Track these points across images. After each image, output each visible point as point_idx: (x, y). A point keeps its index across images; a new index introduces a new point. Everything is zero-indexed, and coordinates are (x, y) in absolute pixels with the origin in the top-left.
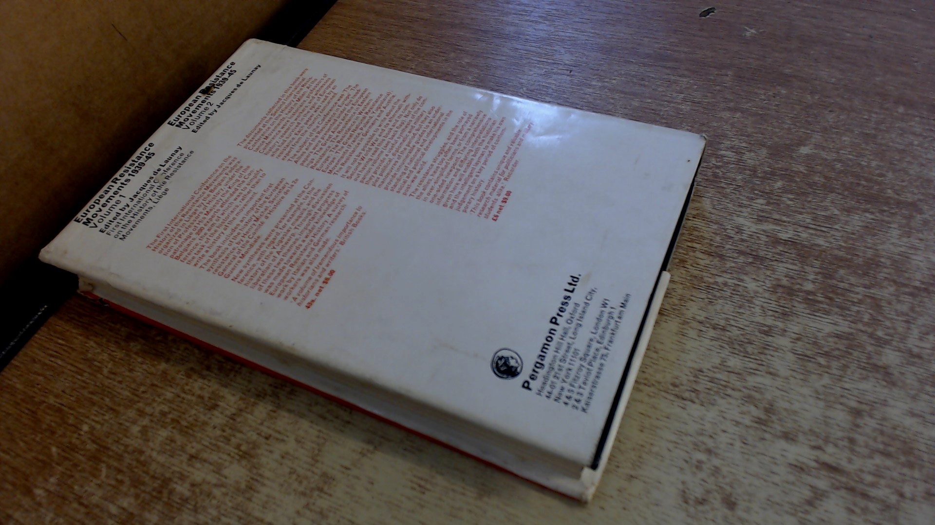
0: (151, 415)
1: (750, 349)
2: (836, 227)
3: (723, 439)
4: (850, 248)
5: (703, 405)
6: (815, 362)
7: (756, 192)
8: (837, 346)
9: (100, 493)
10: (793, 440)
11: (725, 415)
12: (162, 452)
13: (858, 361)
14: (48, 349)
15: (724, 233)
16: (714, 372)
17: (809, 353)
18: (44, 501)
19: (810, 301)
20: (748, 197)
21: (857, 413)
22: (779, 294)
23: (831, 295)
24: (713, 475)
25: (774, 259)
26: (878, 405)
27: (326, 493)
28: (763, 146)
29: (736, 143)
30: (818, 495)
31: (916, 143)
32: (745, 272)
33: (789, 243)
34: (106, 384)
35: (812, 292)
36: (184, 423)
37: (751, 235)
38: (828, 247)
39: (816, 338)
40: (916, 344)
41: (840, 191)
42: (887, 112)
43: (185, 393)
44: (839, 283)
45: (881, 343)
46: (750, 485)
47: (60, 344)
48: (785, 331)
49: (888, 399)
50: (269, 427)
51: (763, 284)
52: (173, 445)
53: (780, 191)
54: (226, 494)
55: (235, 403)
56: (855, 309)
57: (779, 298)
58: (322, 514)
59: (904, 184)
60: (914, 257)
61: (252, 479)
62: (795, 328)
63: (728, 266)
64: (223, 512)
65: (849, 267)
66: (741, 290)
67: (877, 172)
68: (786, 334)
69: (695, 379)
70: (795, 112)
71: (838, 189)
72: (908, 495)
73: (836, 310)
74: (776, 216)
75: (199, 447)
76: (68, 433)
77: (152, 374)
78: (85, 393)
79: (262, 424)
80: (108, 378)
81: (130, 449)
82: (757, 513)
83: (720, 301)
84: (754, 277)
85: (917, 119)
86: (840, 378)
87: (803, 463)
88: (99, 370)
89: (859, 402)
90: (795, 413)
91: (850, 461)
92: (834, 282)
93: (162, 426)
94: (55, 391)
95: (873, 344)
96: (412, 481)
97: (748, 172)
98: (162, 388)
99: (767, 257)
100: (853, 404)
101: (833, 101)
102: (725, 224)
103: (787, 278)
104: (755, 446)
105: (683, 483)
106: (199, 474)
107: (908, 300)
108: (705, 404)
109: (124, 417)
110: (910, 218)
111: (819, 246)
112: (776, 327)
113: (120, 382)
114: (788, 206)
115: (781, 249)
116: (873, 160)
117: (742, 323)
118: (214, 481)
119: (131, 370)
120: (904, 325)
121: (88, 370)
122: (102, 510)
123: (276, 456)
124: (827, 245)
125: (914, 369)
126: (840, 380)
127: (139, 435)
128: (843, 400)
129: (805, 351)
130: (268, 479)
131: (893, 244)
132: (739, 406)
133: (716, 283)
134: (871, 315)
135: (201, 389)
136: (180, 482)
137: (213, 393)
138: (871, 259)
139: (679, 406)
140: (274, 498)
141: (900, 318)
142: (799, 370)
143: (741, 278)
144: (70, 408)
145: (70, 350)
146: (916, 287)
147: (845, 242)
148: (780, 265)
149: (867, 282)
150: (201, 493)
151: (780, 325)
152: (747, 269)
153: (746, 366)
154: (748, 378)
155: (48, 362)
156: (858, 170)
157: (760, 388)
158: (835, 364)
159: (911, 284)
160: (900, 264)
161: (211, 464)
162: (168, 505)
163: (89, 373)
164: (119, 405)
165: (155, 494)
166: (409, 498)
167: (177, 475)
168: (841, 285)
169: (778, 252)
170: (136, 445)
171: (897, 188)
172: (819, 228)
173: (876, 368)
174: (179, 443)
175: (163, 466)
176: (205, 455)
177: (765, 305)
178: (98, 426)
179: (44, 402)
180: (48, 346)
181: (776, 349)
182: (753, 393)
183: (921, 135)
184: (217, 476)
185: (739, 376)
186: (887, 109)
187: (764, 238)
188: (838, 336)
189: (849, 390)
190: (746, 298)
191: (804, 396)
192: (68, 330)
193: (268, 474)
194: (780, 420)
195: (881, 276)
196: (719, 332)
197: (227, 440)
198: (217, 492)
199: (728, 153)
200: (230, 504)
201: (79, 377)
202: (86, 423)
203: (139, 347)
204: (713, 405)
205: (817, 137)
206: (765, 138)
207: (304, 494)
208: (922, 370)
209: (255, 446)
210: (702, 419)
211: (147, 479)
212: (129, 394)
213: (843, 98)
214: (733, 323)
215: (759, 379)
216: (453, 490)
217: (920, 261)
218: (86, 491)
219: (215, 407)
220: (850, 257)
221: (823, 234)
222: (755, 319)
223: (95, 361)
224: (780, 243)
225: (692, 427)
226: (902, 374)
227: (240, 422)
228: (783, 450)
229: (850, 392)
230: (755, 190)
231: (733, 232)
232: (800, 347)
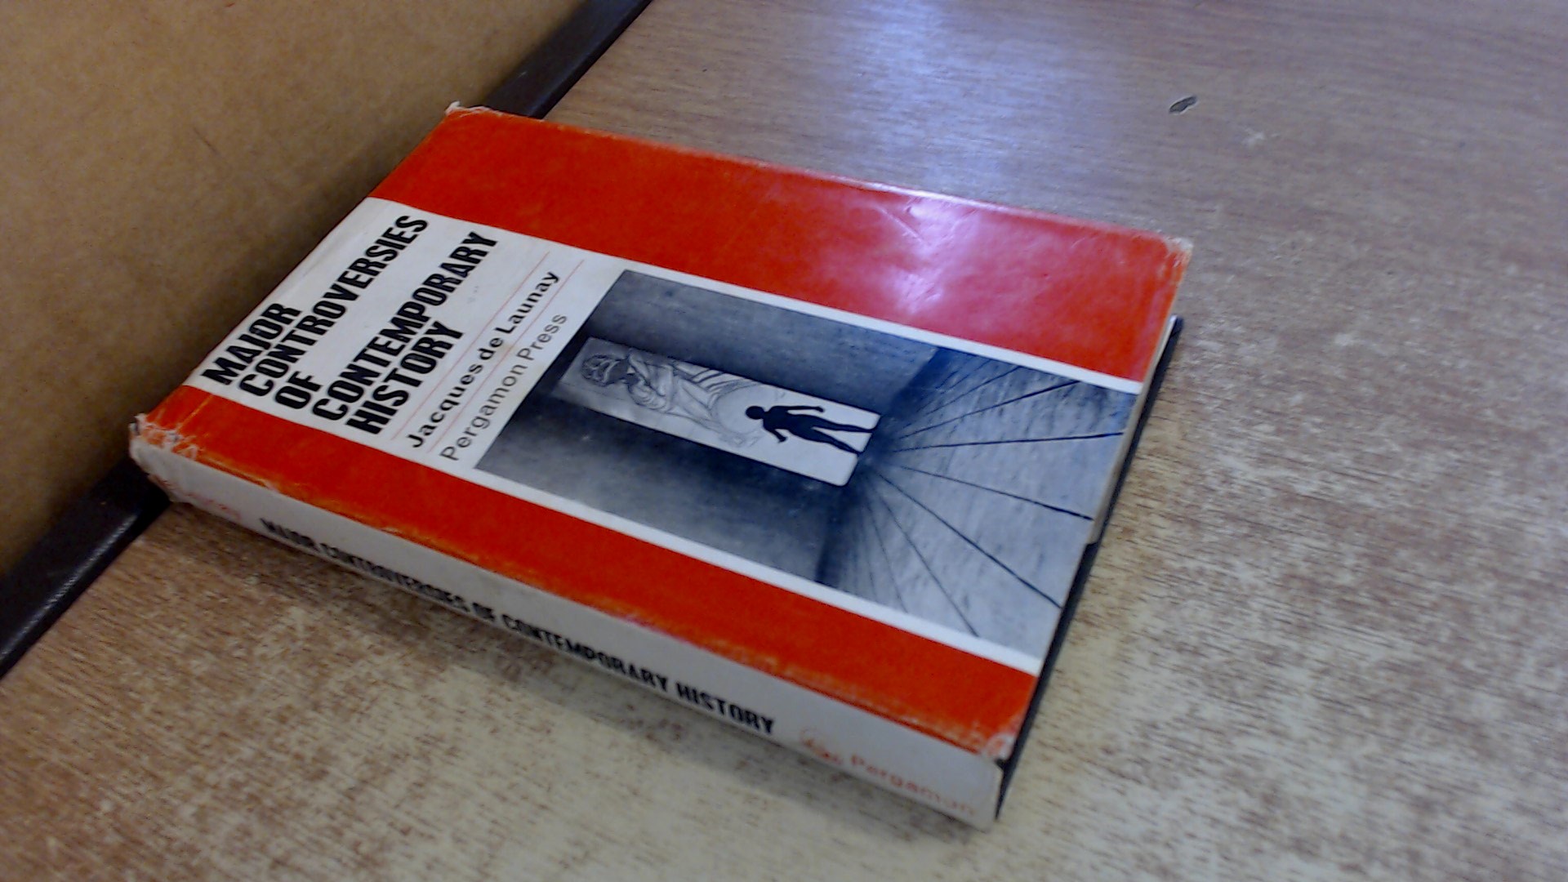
0: (215, 787)
1: (1240, 687)
2: (1396, 474)
3: (1189, 849)
4: (1417, 511)
5: (1154, 788)
6: (1354, 715)
8: (1393, 685)
10: (1309, 852)
11: (1195, 807)
12: (228, 852)
13: (1428, 712)
14: (58, 668)
15: (1202, 483)
16: (1178, 729)
17: (1342, 696)
19: (1347, 605)
20: (1243, 421)
21: (1424, 806)
22: (1293, 592)
23: (1383, 595)
25: (1286, 529)
26: (1461, 793)
28: (1272, 331)
29: (1226, 326)
31: (1537, 327)
32: (1235, 552)
33: (1313, 501)
34: (147, 731)
35: (1349, 588)
36: (268, 802)
37: (1246, 487)
38: (1380, 509)
39: (1357, 669)
40: (1532, 683)
41: (1403, 412)
42: (1488, 275)
43: (277, 751)
44: (1398, 574)
45: (1469, 681)
47: (76, 659)
48: (1302, 657)
50: (408, 813)
51: (1265, 572)
52: (247, 840)
53: (1299, 410)
55: (356, 769)
56: (1425, 619)
57: (1294, 599)
59: (1514, 399)
60: (1530, 529)
62: (1319, 652)
63: (1206, 540)
65: (1417, 545)
66: (1226, 583)
67: (1469, 378)
68: (1307, 662)
69: (1142, 740)
70: (1328, 275)
71: (1400, 407)
73: (1392, 620)
74: (1292, 454)
75: (289, 844)
76: (78, 815)
77: (222, 715)
78: (109, 745)
79: (397, 807)
80: (150, 720)
81: (176, 845)
83: (1191, 602)
84: (1251, 560)
85: (1541, 286)
86: (1396, 744)
88: (137, 706)
89: (1429, 786)
90: (1316, 804)
92: (1389, 571)
93: (233, 808)
94: (62, 740)
95: (1454, 683)
97: (1244, 377)
98: (236, 740)
99: (1275, 525)
100: (1418, 789)
101: (1393, 256)
102: (1203, 467)
103: (1309, 564)
104: (1243, 864)
107: (1519, 604)
108: (1160, 787)
109: (171, 790)
110: (1524, 459)
111: (1363, 506)
112: (1287, 649)
113: (169, 728)
114: (1314, 436)
115: (1299, 512)
116: (1462, 358)
117: (1227, 642)
119: (188, 708)
120: (1511, 649)
121: (119, 706)
123: (418, 864)
124: (1378, 505)
125: (1526, 728)
126: (1395, 747)
127: (193, 821)
128: (1402, 783)
129: (1336, 694)
131: (1494, 505)
132: (1217, 791)
133: (1184, 570)
134: (1452, 629)
135: (301, 742)
137: (321, 750)
138: (1456, 532)
139: (1113, 789)
141: (1504, 637)
142: (1323, 727)
143: (1228, 561)
144: (84, 772)
145: (91, 671)
146: (1532, 582)
147: (1411, 501)
148: (1297, 539)
149: (1447, 572)
151: (1294, 646)
152: (1241, 545)
153: (1233, 718)
154: (1236, 741)
155: (56, 691)
156: (1436, 374)
157: (1256, 759)
158: (1388, 717)
159: (1524, 576)
160: (1505, 541)
161: (308, 875)
163: (120, 712)
164: (164, 768)
168: (1403, 576)
169: (1292, 515)
170: (187, 839)
171: (1502, 406)
172: (1365, 476)
173: (1461, 725)
174: (257, 837)
176: (298, 860)
177: (1268, 610)
178: (127, 805)
179: (42, 759)
180: (57, 663)
181: (1287, 690)
182: (1243, 767)
183: (1545, 314)
185: (1219, 736)
186: (1487, 269)
187: (1269, 492)
188: (1395, 668)
189: (1410, 764)
190: (1238, 598)
191: (1332, 775)
192: (92, 637)
194: (1288, 816)
195: (1473, 561)
196: (1188, 657)
197: (338, 833)
199: (1212, 344)
201: (103, 718)
202: (108, 798)
203: (205, 668)
204: (1174, 787)
205: (1367, 318)
206: (1275, 319)
208: (1540, 731)
209: (384, 845)
210: (1153, 813)
212: (182, 750)
213: (1411, 250)
214: (1211, 640)
215: (1254, 743)
217: (1543, 536)
219: (321, 774)
220: (1416, 526)
221: (1372, 486)
222: (1248, 635)
223: (131, 690)
224: (1297, 501)
225: (1136, 828)
226: (1505, 736)
227: (361, 803)
228: (1293, 871)
229: (1413, 769)
230: (1256, 408)
231: (1216, 481)
232: (1326, 685)
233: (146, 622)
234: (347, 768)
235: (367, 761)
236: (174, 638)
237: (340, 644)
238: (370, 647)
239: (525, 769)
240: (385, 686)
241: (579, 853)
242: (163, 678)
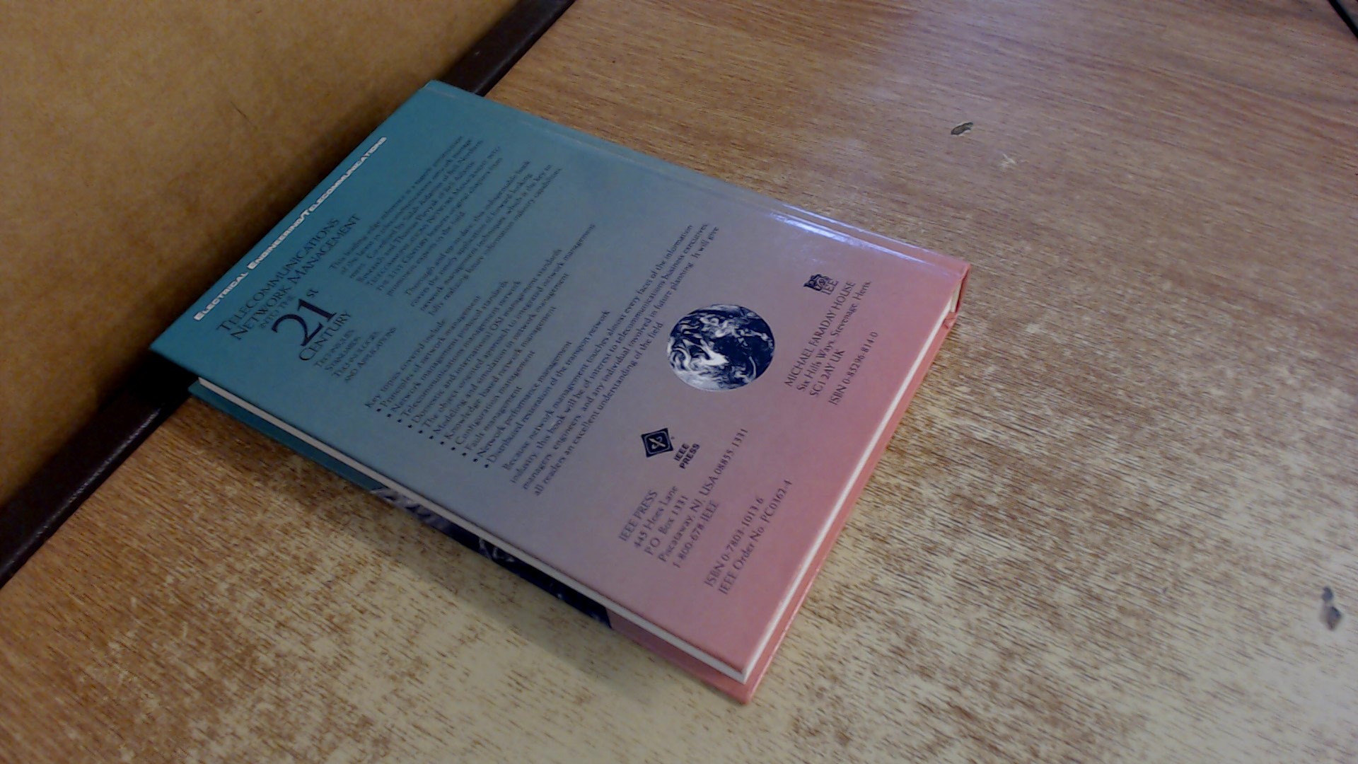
0: (241, 572)
1: (907, 566)
2: (1043, 431)
3: (853, 666)
4: (1052, 458)
5: (839, 626)
6: (977, 592)
7: (962, 377)
8: (1006, 575)
9: (179, 653)
10: (928, 676)
11: (861, 640)
12: (249, 615)
13: (1026, 595)
14: (136, 484)
15: (913, 425)
16: (862, 590)
17: (971, 579)
18: (119, 656)
19: (989, 516)
20: (950, 383)
21: (1008, 654)
22: (955, 506)
23: (1015, 513)
24: (833, 705)
25: (961, 462)
26: (1035, 649)
27: (417, 680)
28: (984, 318)
30: (943, 741)
31: (1173, 332)
32: (924, 475)
33: (984, 445)
34: (197, 532)
35: (994, 508)
37: (942, 430)
38: (1027, 454)
39: (985, 562)
40: (1100, 584)
41: (1060, 386)
42: (1149, 288)
43: (281, 552)
44: (1028, 500)
45: (1057, 577)
46: (870, 721)
47: (147, 479)
48: (952, 550)
49: (1050, 645)
50: (365, 600)
51: (940, 491)
52: (262, 609)
53: (991, 378)
54: (312, 669)
55: (333, 569)
56: (1038, 533)
57: (955, 511)
58: (410, 703)
59: (1141, 384)
60: (1127, 478)
61: (341, 655)
62: (963, 548)
63: (905, 465)
64: (307, 689)
65: (1045, 482)
66: (913, 495)
67: (1113, 366)
68: (954, 554)
69: (836, 595)
70: (1035, 278)
71: (1059, 383)
72: (1042, 754)
73: (1017, 532)
74: (977, 410)
75: (289, 614)
76: (151, 584)
77: (246, 525)
78: (171, 539)
79: (358, 595)
80: (199, 525)
81: (216, 608)
82: (870, 752)
83: (888, 507)
84: (933, 482)
85: (1184, 300)
86: (1000, 613)
87: (934, 704)
88: (190, 515)
89: (1015, 643)
90: (939, 646)
91: (986, 708)
92: (1022, 498)
93: (254, 588)
94: (140, 533)
95: (1049, 579)
96: (510, 677)
98: (255, 543)
99: (954, 459)
100: (1007, 644)
101: (1084, 267)
102: (916, 413)
103: (971, 488)
104: (885, 679)
105: (799, 710)
106: (286, 644)
107: (1105, 530)
108: (842, 626)
109: (212, 572)
110: (1136, 428)
111: (1017, 452)
112: (942, 544)
113: (211, 531)
114: (995, 398)
115: (972, 451)
116: (1111, 350)
117: (905, 536)
118: (301, 653)
119: (224, 519)
120: (1092, 559)
121: (179, 514)
122: (180, 673)
123: (370, 633)
124: (1027, 452)
125: (1088, 611)
126: (999, 615)
127: (226, 594)
128: (997, 639)
129: (968, 576)
130: (358, 657)
131: (1105, 459)
132: (878, 632)
133: (888, 485)
134: (1054, 542)
135: (298, 548)
136: (264, 651)
137: (311, 554)
138: (1074, 475)
139: (813, 624)
140: (362, 679)
141: (1089, 551)
142: (955, 598)
143: (918, 481)
144: (154, 555)
145: (159, 488)
146: (1118, 516)
147: (1049, 451)
148: (967, 470)
149: (1061, 503)
150: (286, 665)
151: (948, 542)
152: (927, 471)
153: (898, 586)
154: (898, 601)
155: (135, 499)
156: (1090, 360)
157: (907, 613)
158: (998, 595)
159: (1114, 511)
160: (1107, 485)
161: (300, 634)
162: (250, 674)
163: (179, 517)
164: (208, 557)
165: (237, 661)
166: (504, 695)
167: (263, 643)
168: (1031, 503)
169: (969, 454)
170: (223, 605)
171: (1132, 388)
172: (1023, 430)
173: (1045, 606)
174: (268, 607)
175: (248, 631)
176: (294, 624)
177: (937, 517)
178: (183, 579)
179: (127, 545)
180: (136, 481)
181: (937, 571)
182: (900, 620)
183: (1181, 323)
184: (305, 648)
185: (888, 597)
186: (1150, 284)
187: (956, 435)
188: (1009, 563)
189: (1005, 627)
190: (919, 507)
191: (953, 628)
192: (159, 464)
193: (358, 652)
194: (919, 652)
195: (1081, 497)
196: (877, 543)
197: (320, 609)
198: (302, 666)
200: (315, 681)
201: (167, 520)
202: (170, 574)
203: (235, 492)
204: (851, 626)
205: (1052, 312)
206: (990, 308)
207: (393, 678)
208: (1097, 615)
209: (348, 619)
210: (835, 642)
211: (230, 644)
212: (219, 546)
213: (1098, 263)
214: (895, 534)
215: (908, 603)
216: (552, 692)
217: (1133, 484)
218: (164, 650)
219: (311, 570)
220: (1050, 469)
221: (1026, 438)
222: (921, 533)
223: (186, 503)
224: (973, 443)
225: (822, 650)
226: (1073, 616)
227: (335, 592)
228: (915, 687)
229: (1007, 631)
230: (962, 374)
231: (923, 425)
232: (963, 572)
233: (196, 457)
234: (327, 568)
235: (339, 564)
236: (214, 469)
237: (325, 484)
238: (345, 488)
239: (442, 578)
240: (353, 516)
241: (472, 635)
242: (208, 497)
